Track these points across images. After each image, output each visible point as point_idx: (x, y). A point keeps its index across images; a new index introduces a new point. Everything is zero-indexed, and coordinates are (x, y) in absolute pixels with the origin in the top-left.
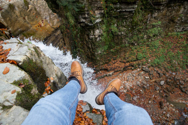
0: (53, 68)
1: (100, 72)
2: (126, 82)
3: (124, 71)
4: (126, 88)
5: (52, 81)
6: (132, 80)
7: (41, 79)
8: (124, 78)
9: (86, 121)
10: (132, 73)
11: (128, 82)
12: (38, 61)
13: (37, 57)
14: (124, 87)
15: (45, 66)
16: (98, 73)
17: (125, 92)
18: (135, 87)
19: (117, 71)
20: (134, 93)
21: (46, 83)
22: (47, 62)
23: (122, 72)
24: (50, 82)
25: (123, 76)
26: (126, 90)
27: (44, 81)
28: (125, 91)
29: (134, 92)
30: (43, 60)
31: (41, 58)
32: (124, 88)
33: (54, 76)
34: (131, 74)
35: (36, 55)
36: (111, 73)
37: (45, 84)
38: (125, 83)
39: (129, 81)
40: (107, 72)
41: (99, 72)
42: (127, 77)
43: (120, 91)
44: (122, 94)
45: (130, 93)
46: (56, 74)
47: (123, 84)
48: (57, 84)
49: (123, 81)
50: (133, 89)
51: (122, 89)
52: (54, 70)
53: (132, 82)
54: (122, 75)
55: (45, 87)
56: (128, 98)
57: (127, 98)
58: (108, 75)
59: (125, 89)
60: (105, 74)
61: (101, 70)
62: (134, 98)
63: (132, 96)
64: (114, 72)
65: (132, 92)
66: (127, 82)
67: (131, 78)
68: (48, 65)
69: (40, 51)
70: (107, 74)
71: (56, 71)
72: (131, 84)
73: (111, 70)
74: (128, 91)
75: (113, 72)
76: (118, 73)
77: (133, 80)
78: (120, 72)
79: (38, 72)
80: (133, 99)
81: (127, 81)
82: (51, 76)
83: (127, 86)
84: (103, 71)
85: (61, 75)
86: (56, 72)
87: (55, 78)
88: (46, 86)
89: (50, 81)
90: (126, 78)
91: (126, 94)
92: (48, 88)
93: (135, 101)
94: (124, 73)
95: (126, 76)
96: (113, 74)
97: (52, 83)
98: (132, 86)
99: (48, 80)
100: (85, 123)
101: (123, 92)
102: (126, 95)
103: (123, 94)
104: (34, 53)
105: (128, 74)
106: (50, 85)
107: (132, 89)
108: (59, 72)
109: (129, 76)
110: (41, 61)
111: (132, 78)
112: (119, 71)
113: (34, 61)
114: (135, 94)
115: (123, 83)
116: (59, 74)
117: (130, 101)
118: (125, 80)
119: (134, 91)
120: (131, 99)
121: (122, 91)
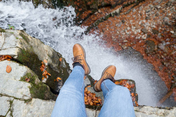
1: (99, 11)
2: (144, 21)
3: (139, 2)
4: (144, 31)
5: (46, 64)
6: (155, 17)
8: (141, 14)
10: (154, 5)
11: (149, 21)
13: (26, 44)
14: (141, 30)
16: (96, 13)
17: (145, 38)
18: (160, 28)
19: (128, 5)
20: (160, 37)
22: (36, 44)
23: (136, 5)
24: (45, 66)
25: (139, 12)
26: (146, 35)
28: (144, 37)
29: (159, 36)
30: (32, 44)
32: (142, 32)
33: (47, 58)
34: (152, 6)
36: (117, 10)
38: (143, 23)
39: (150, 19)
40: (110, 10)
42: (146, 12)
43: (137, 38)
44: (140, 42)
45: (153, 40)
46: (48, 55)
47: (141, 25)
48: (52, 65)
49: (139, 21)
50: (158, 31)
51: (140, 33)
52: (45, 50)
53: (154, 19)
54: (138, 11)
55: (42, 72)
56: (151, 47)
57: (148, 47)
58: (113, 13)
59: (144, 33)
60: (107, 14)
61: (100, 7)
62: (160, 47)
63: (156, 43)
64: (123, 7)
65: (157, 36)
66: (147, 22)
67: (152, 12)
68: (38, 48)
70: (112, 13)
72: (153, 24)
73: (117, 5)
74: (149, 36)
75: (121, 7)
76: (129, 8)
77: (156, 15)
78: (133, 5)
80: (158, 48)
81: (146, 19)
82: (44, 58)
83: (147, 28)
84: (104, 9)
85: (53, 53)
86: (47, 52)
87: (49, 60)
90: (144, 14)
91: (147, 42)
92: (45, 73)
93: (162, 50)
94: (141, 5)
95: (144, 11)
96: (120, 12)
97: (47, 66)
98: (155, 27)
101: (141, 39)
102: (146, 44)
103: (142, 42)
104: (23, 41)
105: (148, 7)
106: (46, 69)
107: (155, 31)
109: (150, 10)
110: (31, 47)
111: (156, 12)
112: (132, 3)
113: (26, 49)
114: (162, 40)
115: (140, 23)
116: (51, 53)
117: (154, 51)
118: (142, 18)
119: (159, 34)
120: (156, 49)
121: (139, 38)
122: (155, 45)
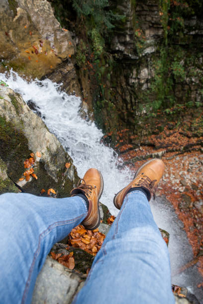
0: (44, 136)
1: (141, 148)
2: (186, 172)
3: (185, 152)
4: (184, 184)
5: (38, 159)
6: (197, 171)
7: (19, 153)
8: (184, 165)
9: (93, 237)
10: (199, 158)
11: (190, 173)
12: (16, 121)
13: (14, 112)
14: (180, 181)
15: (27, 131)
16: (137, 150)
17: (182, 191)
18: (201, 185)
19: (172, 151)
20: (199, 195)
21: (28, 162)
22: (33, 123)
23: (181, 154)
24: (34, 161)
25: (183, 162)
26: (184, 187)
27: (24, 157)
28: (182, 189)
29: (198, 193)
30: (25, 119)
31: (23, 115)
32: (181, 183)
33: (43, 151)
34: (197, 159)
35: (13, 109)
36: (160, 153)
37: (25, 163)
38: (183, 174)
39: (192, 173)
40: (153, 151)
41: (139, 147)
42: (189, 164)
43: (173, 188)
44: (176, 193)
45: (191, 195)
46: (47, 147)
47: (180, 176)
48: (48, 166)
49: (180, 171)
50: (198, 187)
51: (178, 184)
52: (46, 139)
53: (197, 174)
54: (181, 160)
55: (24, 169)
56: (186, 202)
57: (183, 202)
58: (155, 155)
59: (183, 186)
60: (148, 154)
61: (142, 145)
62: (196, 205)
63: (193, 199)
64: (167, 152)
65: (195, 193)
66: (188, 174)
67: (196, 166)
68: (35, 130)
69: (21, 103)
70: (153, 154)
71: (48, 141)
72: (194, 179)
73: (161, 147)
74: (187, 190)
75: (164, 151)
76: (173, 154)
77: (199, 170)
78: (177, 153)
79: (15, 140)
80: (194, 206)
81: (188, 171)
82: (39, 149)
83: (187, 181)
84: (146, 147)
85: (58, 149)
86: (48, 144)
87: (45, 155)
88: (27, 168)
89: (34, 159)
90: (187, 165)
91: (183, 195)
92: (29, 171)
93: (197, 210)
94: (186, 155)
95: (188, 162)
96: (163, 155)
97: (37, 162)
98: (195, 182)
99: (31, 157)
100: (91, 241)
101: (177, 190)
102: (181, 197)
103: (177, 195)
104: (10, 105)
105: (193, 159)
106: (34, 167)
107: (195, 187)
108: (54, 144)
109: (194, 162)
110: (22, 122)
111: (199, 167)
112: (177, 150)
113: (8, 119)
114: (199, 198)
115: (180, 173)
116: (54, 148)
117: (189, 208)
118: (184, 169)
119: (199, 191)
120: (191, 206)
121: (176, 188)
122: (191, 202)
